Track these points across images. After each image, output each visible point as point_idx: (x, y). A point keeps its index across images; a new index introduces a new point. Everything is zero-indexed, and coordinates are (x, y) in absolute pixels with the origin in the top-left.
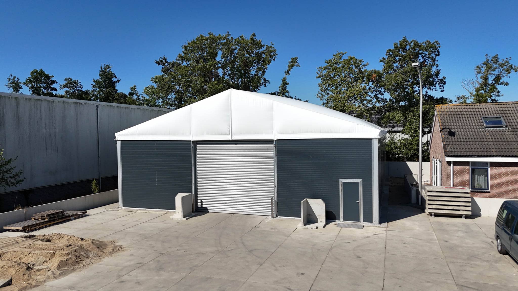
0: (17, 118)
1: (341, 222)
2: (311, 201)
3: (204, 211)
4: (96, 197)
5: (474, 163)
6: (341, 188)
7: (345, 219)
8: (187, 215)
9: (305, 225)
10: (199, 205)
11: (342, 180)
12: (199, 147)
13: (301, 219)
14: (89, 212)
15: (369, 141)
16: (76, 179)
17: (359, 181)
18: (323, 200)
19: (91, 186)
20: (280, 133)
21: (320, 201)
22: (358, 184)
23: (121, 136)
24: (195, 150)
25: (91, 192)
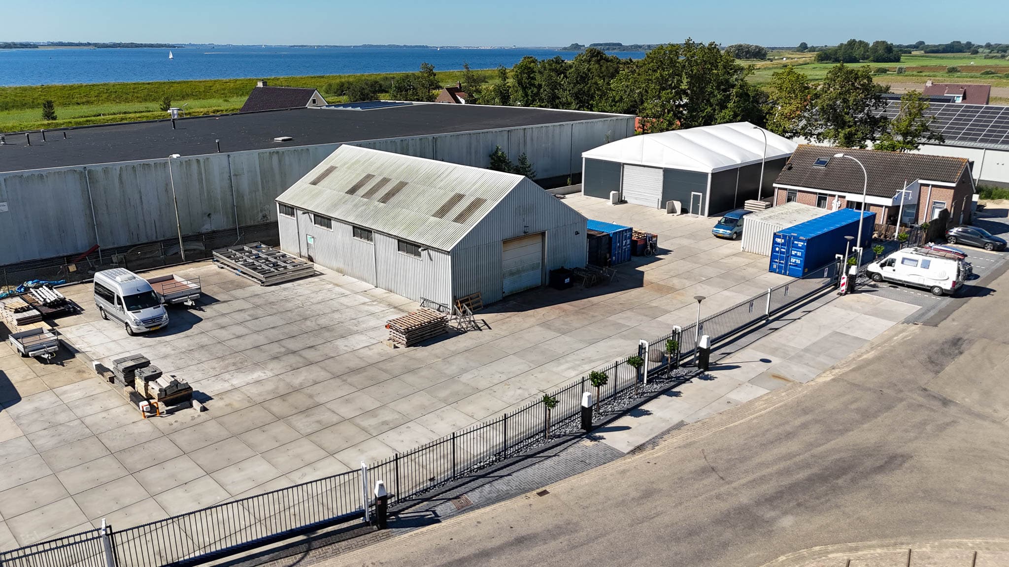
0: (532, 139)
1: (690, 214)
2: (674, 202)
3: (625, 202)
4: (570, 187)
5: (790, 190)
6: (692, 197)
7: (692, 213)
8: (615, 203)
9: (668, 213)
10: (623, 199)
11: (693, 193)
12: (625, 166)
13: (666, 210)
14: (567, 196)
15: (707, 174)
16: (557, 175)
17: (701, 194)
18: (681, 202)
19: (567, 181)
20: (666, 164)
21: (679, 202)
22: (700, 196)
23: (586, 155)
24: (623, 167)
25: (568, 185)
